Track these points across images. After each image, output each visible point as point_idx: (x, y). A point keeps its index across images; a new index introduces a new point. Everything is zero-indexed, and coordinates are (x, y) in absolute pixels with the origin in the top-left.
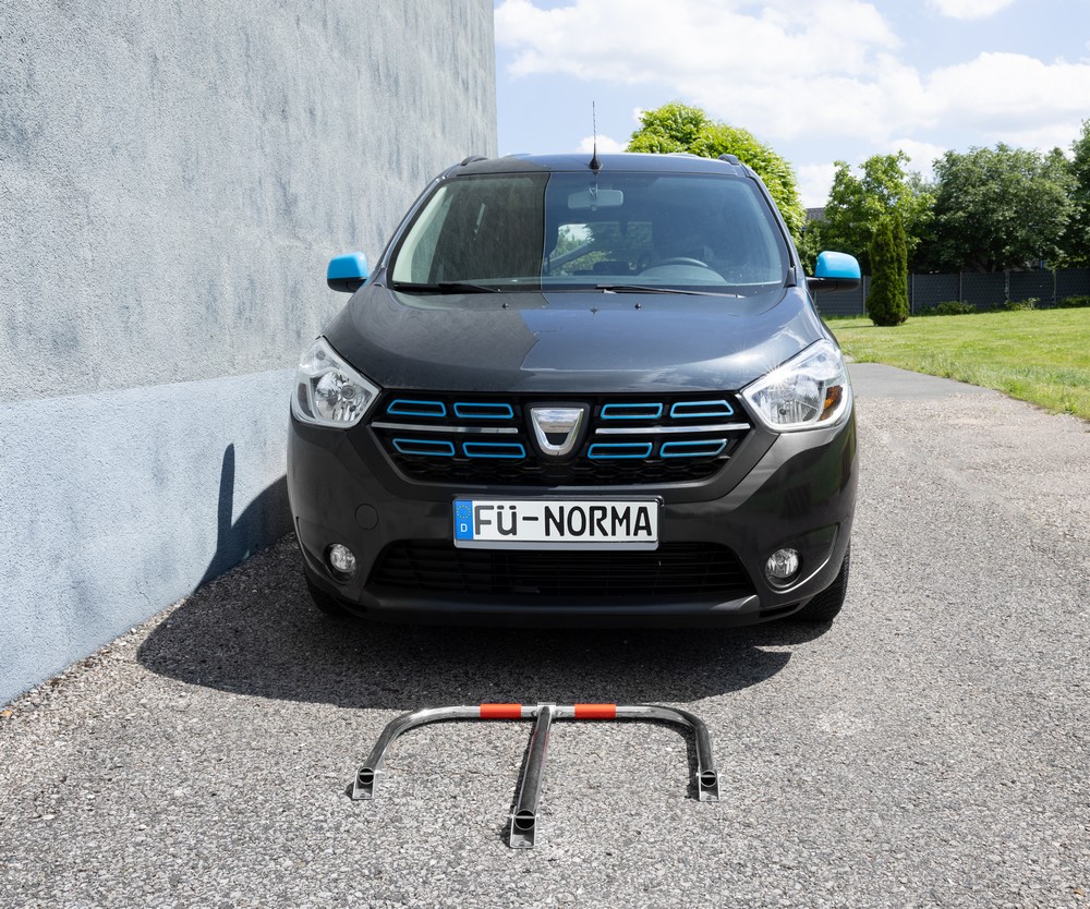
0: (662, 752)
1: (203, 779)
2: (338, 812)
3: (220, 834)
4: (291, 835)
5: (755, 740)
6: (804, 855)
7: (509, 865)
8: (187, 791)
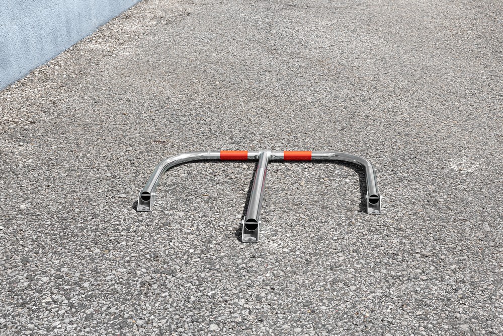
0: (343, 183)
1: (39, 198)
2: (128, 219)
3: (52, 232)
4: (98, 233)
5: (405, 175)
6: (437, 248)
7: (242, 253)
8: (29, 205)
